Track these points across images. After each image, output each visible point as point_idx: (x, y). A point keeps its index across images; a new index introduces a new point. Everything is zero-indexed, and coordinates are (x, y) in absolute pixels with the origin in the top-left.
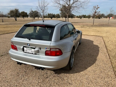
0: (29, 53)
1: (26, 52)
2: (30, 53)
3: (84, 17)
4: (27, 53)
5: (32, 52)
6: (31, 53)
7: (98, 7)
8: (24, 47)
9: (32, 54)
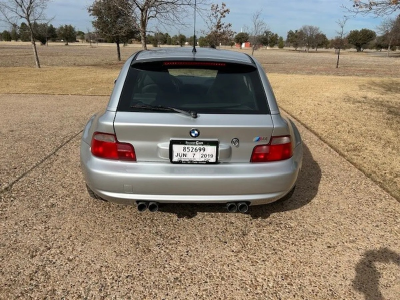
0: (192, 162)
1: (180, 162)
2: (198, 163)
3: (165, 43)
4: (186, 163)
5: (207, 158)
6: (203, 159)
7: (225, 9)
8: (173, 143)
9: (208, 163)
